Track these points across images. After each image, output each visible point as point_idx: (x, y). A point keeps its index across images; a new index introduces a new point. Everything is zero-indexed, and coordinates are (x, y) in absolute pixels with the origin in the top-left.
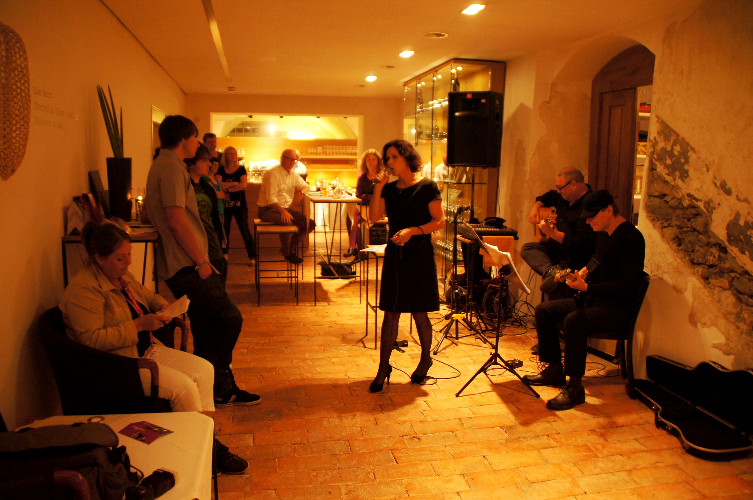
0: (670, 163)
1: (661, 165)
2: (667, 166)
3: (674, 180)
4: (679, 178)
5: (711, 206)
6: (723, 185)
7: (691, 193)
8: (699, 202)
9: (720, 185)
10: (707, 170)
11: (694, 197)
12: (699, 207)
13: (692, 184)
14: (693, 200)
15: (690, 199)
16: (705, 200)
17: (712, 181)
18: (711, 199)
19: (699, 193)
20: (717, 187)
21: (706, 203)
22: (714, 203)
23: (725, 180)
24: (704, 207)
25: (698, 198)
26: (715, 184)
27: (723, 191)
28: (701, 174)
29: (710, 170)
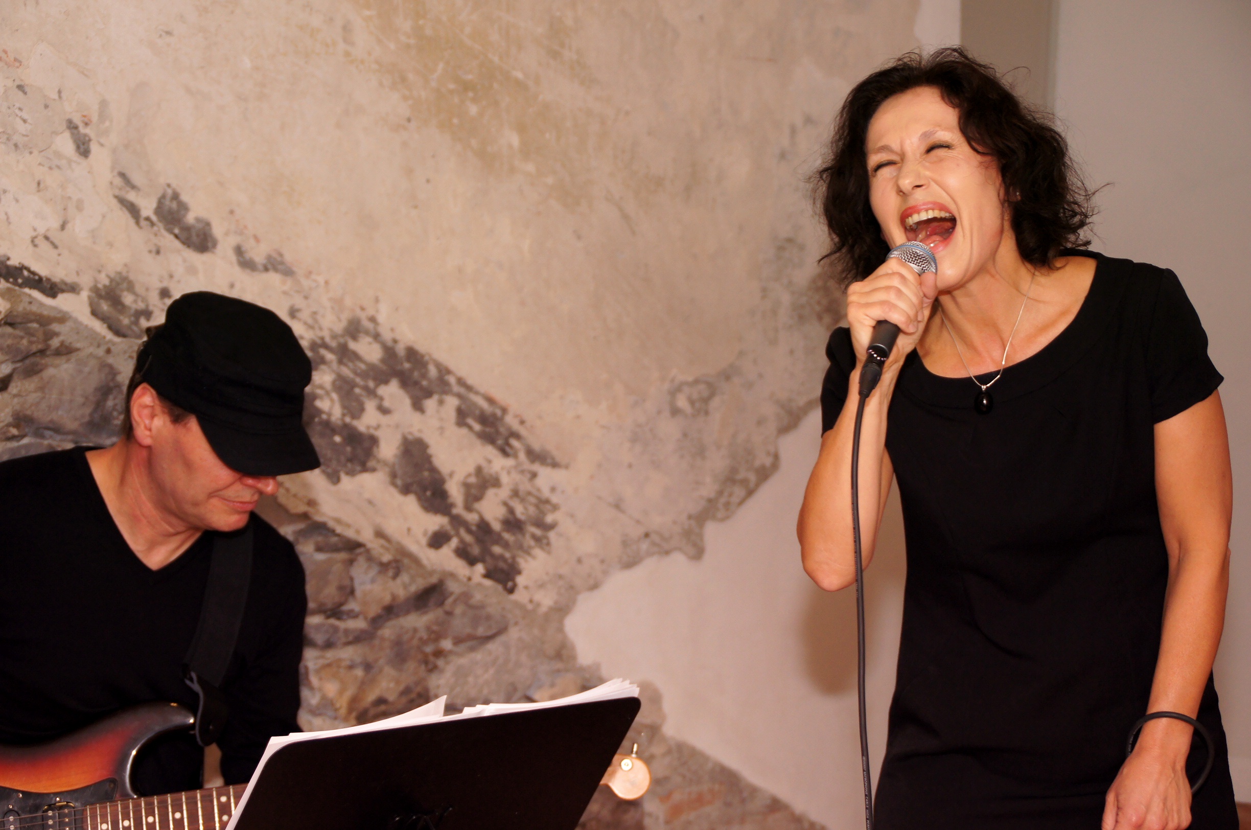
5: (129, 308)
6: (170, 212)
7: (8, 259)
8: (61, 297)
9: (159, 210)
10: (78, 147)
11: (34, 273)
12: (63, 318)
13: (6, 214)
14: (27, 290)
15: (9, 289)
16: (96, 281)
17: (116, 197)
18: (124, 274)
19: (55, 252)
20: (143, 223)
21: (100, 296)
22: (138, 289)
23: (179, 190)
24: (94, 313)
25: (56, 279)
26: (133, 210)
27: (176, 236)
28: (50, 168)
29: (94, 147)
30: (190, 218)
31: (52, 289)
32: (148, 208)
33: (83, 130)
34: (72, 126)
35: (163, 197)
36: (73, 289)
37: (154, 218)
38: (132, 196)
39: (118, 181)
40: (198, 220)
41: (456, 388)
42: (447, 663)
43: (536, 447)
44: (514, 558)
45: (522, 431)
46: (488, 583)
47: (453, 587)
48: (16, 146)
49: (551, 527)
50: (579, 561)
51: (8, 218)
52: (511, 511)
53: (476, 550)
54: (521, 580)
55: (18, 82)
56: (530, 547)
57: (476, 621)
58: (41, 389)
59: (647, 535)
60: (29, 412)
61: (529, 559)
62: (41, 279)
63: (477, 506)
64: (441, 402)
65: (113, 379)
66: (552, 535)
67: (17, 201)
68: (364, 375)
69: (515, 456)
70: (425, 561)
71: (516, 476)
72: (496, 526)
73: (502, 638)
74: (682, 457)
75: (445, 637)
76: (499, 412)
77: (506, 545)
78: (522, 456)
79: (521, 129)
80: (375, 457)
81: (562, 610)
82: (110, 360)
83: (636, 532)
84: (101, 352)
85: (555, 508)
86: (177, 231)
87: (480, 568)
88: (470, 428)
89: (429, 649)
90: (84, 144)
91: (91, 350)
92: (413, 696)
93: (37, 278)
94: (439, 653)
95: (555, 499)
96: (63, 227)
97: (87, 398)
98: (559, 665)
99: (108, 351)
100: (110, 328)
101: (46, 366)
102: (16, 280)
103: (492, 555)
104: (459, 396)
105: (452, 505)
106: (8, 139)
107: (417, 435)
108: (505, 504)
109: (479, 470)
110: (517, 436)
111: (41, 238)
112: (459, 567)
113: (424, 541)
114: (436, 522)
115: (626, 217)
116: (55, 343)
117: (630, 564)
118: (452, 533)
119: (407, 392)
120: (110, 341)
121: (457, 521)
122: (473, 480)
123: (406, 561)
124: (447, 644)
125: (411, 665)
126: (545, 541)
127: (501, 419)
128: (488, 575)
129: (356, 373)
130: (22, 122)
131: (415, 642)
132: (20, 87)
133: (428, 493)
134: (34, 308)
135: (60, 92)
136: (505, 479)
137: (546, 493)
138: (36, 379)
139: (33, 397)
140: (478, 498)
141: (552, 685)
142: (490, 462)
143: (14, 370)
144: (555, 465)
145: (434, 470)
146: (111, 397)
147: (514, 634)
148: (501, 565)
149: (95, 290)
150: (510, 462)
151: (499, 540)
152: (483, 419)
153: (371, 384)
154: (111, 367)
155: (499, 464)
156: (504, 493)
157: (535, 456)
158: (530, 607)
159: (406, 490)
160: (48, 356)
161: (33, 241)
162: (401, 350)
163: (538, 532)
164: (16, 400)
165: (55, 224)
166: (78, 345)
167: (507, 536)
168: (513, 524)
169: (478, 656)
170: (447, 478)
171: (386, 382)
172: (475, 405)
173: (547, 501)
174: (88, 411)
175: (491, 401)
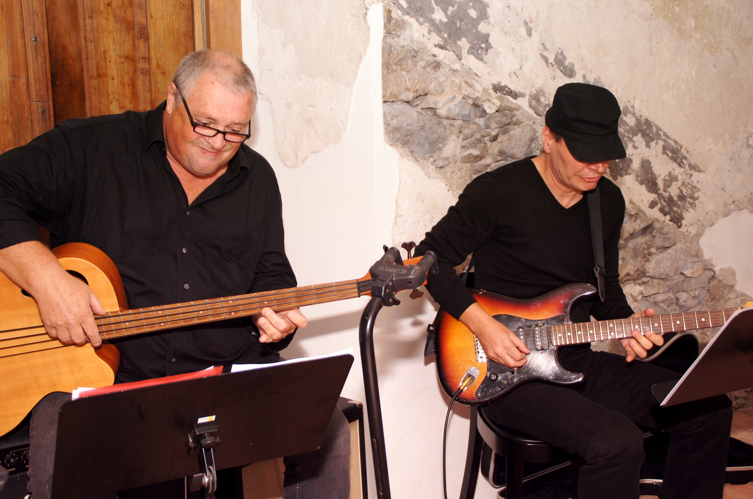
0: (445, 20)
1: (421, 24)
2: (436, 28)
3: (460, 58)
4: (469, 52)
5: (543, 103)
6: (560, 60)
7: (501, 83)
8: (519, 99)
9: (555, 60)
10: (528, 32)
11: (509, 89)
12: (518, 108)
13: (501, 63)
14: (507, 96)
15: (500, 96)
16: (531, 92)
17: (540, 54)
18: (542, 88)
19: (518, 79)
20: (550, 65)
21: (532, 99)
22: (547, 95)
23: (563, 50)
24: (530, 106)
25: (517, 91)
26: (546, 59)
27: (561, 71)
28: (517, 42)
29: (533, 32)
30: (567, 63)
31: (515, 96)
32: (551, 60)
33: (530, 25)
34: (526, 23)
35: (557, 54)
36: (523, 95)
37: (553, 63)
38: (546, 54)
39: (541, 47)
40: (570, 63)
41: (663, 137)
42: (653, 258)
43: (693, 163)
44: (681, 213)
45: (688, 156)
46: (671, 223)
47: (657, 225)
48: (505, 33)
49: (697, 199)
50: (707, 214)
51: (501, 65)
52: (681, 192)
53: (667, 209)
54: (683, 222)
55: (508, 5)
56: (688, 208)
57: (665, 239)
58: (509, 139)
59: (734, 202)
60: (504, 150)
61: (687, 213)
62: (512, 92)
63: (668, 189)
64: (657, 143)
65: (535, 135)
66: (696, 202)
67: (505, 57)
68: (628, 132)
69: (684, 168)
70: (648, 214)
71: (684, 176)
72: (675, 198)
73: (674, 247)
74: (750, 167)
75: (653, 247)
76: (679, 147)
77: (679, 207)
78: (687, 167)
79: (696, 17)
80: (631, 168)
81: (699, 235)
82: (534, 127)
83: (730, 200)
84: (531, 123)
85: (699, 190)
86: (561, 69)
87: (668, 217)
88: (667, 155)
89: (646, 252)
90: (530, 31)
91: (527, 122)
92: (640, 272)
93: (510, 91)
94: (650, 254)
95: (698, 187)
96: (521, 68)
97: (525, 143)
98: (697, 259)
99: (534, 123)
100: (535, 112)
101: (511, 129)
102: (503, 92)
103: (673, 211)
104: (664, 140)
105: (659, 189)
106: (503, 30)
107: (647, 158)
108: (679, 188)
109: (670, 173)
110: (685, 158)
111: (512, 73)
112: (660, 216)
113: (647, 205)
114: (652, 197)
115: (735, 57)
116: (515, 119)
117: (726, 215)
118: (659, 201)
119: (644, 139)
120: (535, 118)
121: (660, 196)
122: (667, 178)
123: (640, 214)
124: (653, 250)
125: (639, 259)
126: (694, 205)
127: (680, 151)
128: (670, 220)
129: (625, 131)
130: (508, 22)
131: (641, 249)
132: (508, 7)
133: (650, 184)
134: (508, 104)
135: (522, 8)
136: (680, 178)
137: (695, 183)
138: (507, 135)
139: (506, 143)
140: (669, 186)
141: (692, 268)
142: (674, 170)
143: (499, 131)
144: (700, 171)
145: (653, 174)
146: (534, 143)
147: (679, 245)
148: (677, 215)
149: (531, 96)
150: (682, 170)
151: (676, 205)
152: (674, 151)
153: (631, 136)
154: (534, 129)
155: (678, 171)
156: (679, 183)
157: (692, 167)
158: (687, 234)
159: (641, 183)
160: (511, 125)
161: (510, 75)
162: (643, 120)
163: (691, 201)
164: (500, 144)
165: (518, 67)
166: (523, 120)
167: (679, 202)
168: (682, 197)
169: (665, 255)
170: (658, 177)
171: (636, 135)
172: (670, 144)
173: (696, 187)
174: (525, 149)
175: (676, 142)
